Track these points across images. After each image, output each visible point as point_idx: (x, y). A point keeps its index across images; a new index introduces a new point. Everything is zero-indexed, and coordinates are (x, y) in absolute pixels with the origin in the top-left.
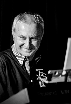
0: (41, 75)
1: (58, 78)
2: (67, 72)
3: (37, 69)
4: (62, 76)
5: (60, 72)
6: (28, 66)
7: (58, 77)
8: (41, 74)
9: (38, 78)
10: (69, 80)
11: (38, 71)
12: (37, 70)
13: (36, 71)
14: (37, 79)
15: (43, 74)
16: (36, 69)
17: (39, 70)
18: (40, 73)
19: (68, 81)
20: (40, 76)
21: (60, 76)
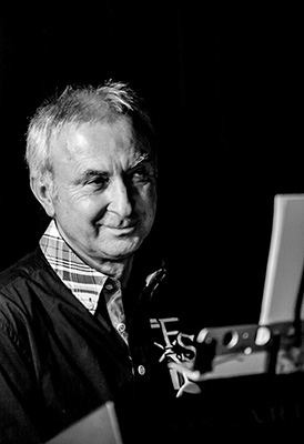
0: (174, 343)
1: (241, 360)
2: (277, 332)
3: (155, 321)
4: (257, 349)
5: (246, 336)
6: (118, 310)
7: (240, 356)
8: (172, 338)
9: (163, 356)
10: (282, 367)
11: (158, 326)
12: (154, 323)
13: (152, 326)
14: (161, 360)
15: (179, 338)
16: (152, 321)
17: (163, 321)
18: (166, 334)
19: (278, 371)
20: (169, 345)
21: (248, 351)
